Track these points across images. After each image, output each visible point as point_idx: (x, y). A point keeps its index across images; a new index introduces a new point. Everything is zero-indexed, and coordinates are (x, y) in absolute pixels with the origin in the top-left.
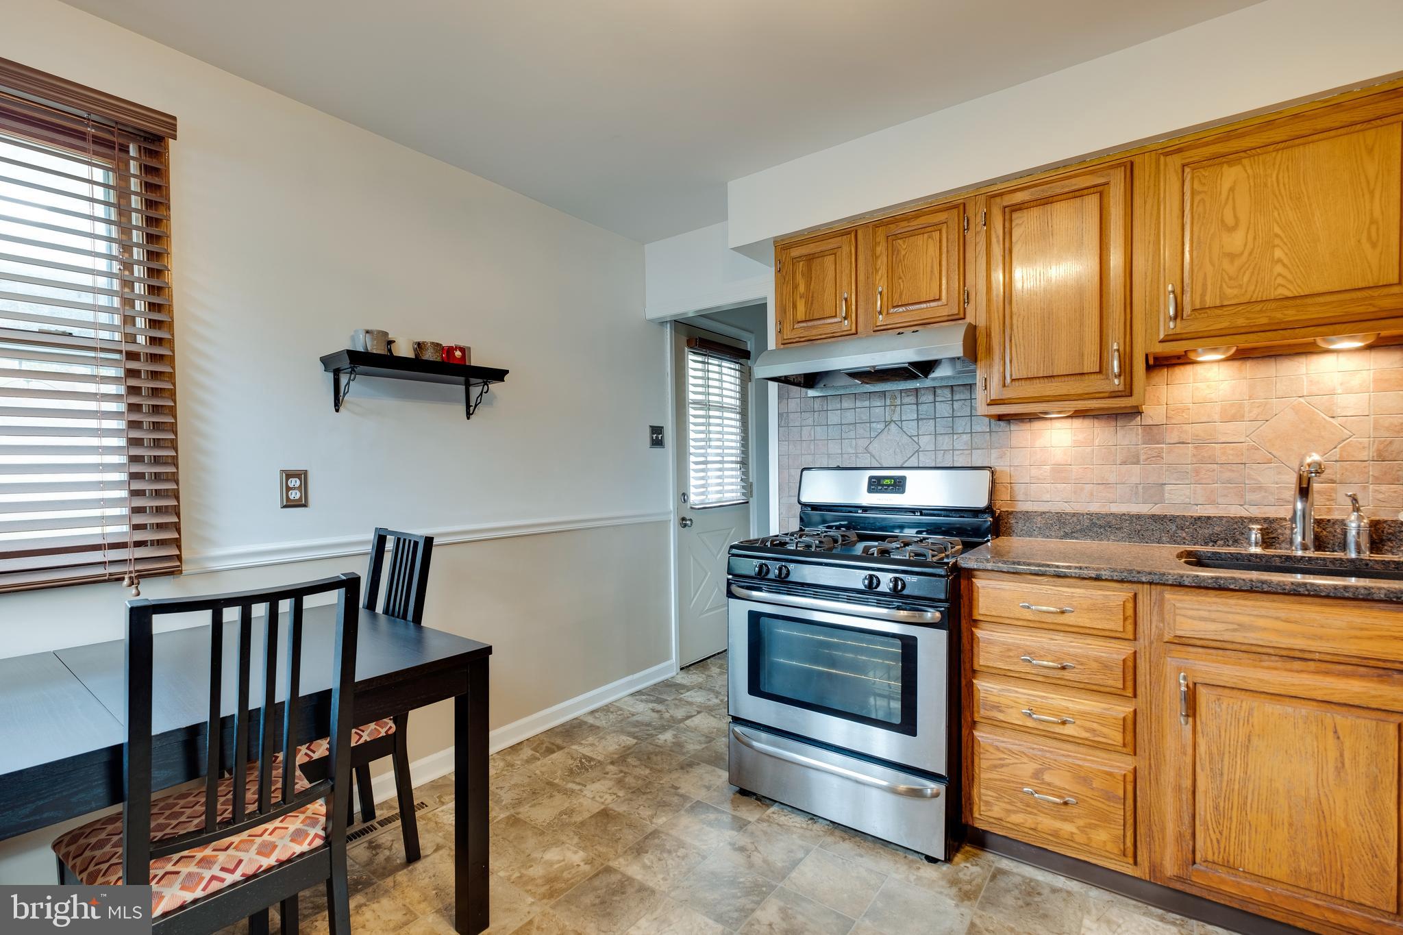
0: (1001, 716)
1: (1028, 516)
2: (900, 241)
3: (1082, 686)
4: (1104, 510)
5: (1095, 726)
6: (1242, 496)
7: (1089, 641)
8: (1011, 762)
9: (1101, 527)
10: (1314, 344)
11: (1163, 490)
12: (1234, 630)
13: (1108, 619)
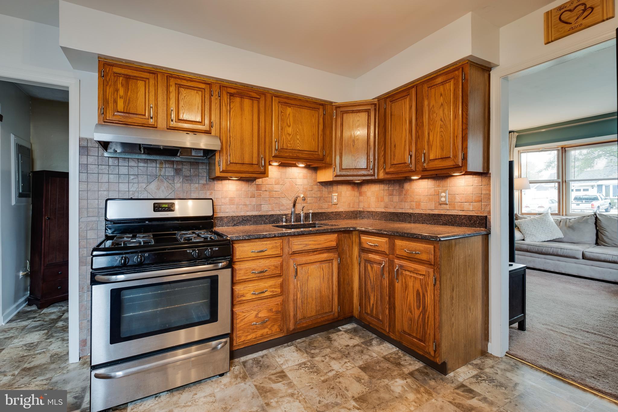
0: (244, 298)
1: (221, 218)
2: (183, 89)
3: (269, 276)
4: (246, 215)
5: (273, 289)
6: (279, 208)
7: (270, 260)
8: (248, 315)
9: (245, 220)
10: (295, 164)
11: (261, 206)
12: (305, 246)
13: (276, 251)
